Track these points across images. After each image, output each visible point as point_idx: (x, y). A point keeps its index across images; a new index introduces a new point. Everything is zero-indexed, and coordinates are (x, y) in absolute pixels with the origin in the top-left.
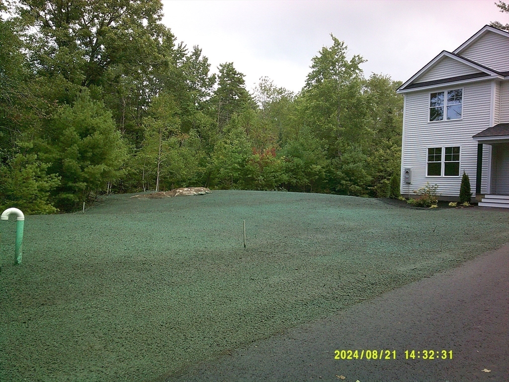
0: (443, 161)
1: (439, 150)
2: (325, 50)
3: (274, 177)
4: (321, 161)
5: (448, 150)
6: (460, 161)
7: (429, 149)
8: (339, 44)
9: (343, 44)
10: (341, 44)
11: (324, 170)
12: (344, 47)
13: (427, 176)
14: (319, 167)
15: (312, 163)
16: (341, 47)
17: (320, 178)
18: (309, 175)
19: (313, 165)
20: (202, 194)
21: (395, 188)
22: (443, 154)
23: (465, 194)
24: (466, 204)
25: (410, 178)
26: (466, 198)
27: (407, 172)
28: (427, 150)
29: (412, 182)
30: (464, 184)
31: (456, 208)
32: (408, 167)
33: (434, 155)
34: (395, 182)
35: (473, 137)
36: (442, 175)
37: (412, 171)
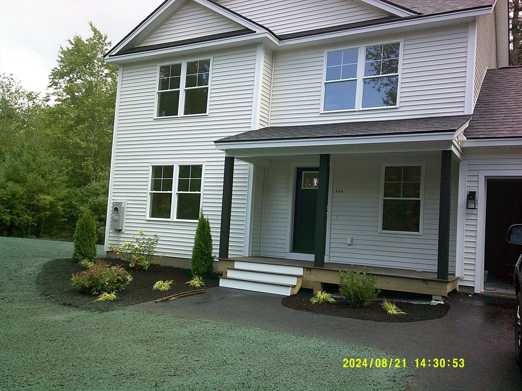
0: (175, 191)
1: (169, 170)
2: (78, 41)
4: (56, 190)
5: (184, 170)
6: (202, 192)
7: (153, 167)
8: (101, 37)
9: (105, 38)
10: (104, 37)
11: (61, 203)
12: (107, 42)
13: (148, 218)
14: (49, 198)
15: (41, 190)
16: (104, 41)
17: (55, 215)
18: (34, 209)
19: (40, 195)
21: (84, 240)
22: (176, 177)
23: (201, 259)
24: (196, 282)
25: (121, 221)
26: (203, 265)
27: (116, 209)
28: (151, 169)
29: (124, 228)
30: (200, 237)
31: (156, 302)
32: (119, 199)
33: (162, 179)
34: (85, 228)
35: (215, 142)
36: (173, 217)
37: (125, 208)
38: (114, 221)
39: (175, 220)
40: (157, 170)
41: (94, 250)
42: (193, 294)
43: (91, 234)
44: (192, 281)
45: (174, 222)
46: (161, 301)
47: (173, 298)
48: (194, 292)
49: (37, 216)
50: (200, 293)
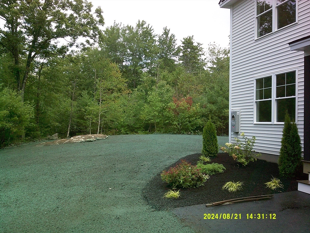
0: (274, 97)
1: (269, 79)
3: (190, 122)
6: (296, 96)
7: (256, 80)
13: (255, 123)
20: (92, 141)
22: (274, 86)
23: (288, 160)
24: (273, 184)
25: (237, 125)
26: (290, 166)
27: (233, 117)
28: (255, 82)
29: (240, 131)
30: (286, 139)
31: (206, 206)
32: (235, 109)
33: (264, 89)
34: (208, 132)
35: (290, 44)
36: (274, 121)
37: (240, 115)
38: (233, 126)
39: (276, 123)
40: (260, 82)
41: (216, 148)
42: (255, 200)
43: (212, 137)
44: (269, 183)
45: (274, 124)
46: (212, 206)
47: (228, 203)
48: (256, 197)
49: (225, 122)
50: (263, 199)
